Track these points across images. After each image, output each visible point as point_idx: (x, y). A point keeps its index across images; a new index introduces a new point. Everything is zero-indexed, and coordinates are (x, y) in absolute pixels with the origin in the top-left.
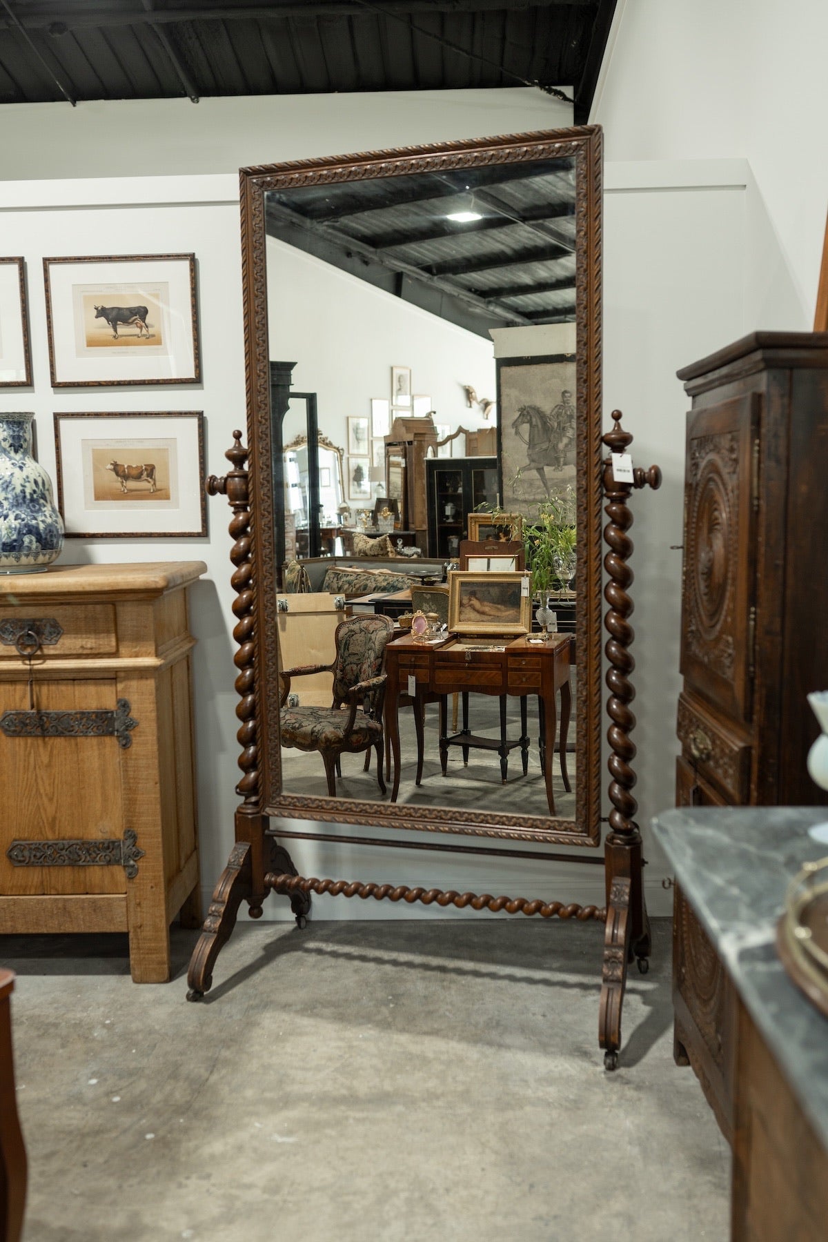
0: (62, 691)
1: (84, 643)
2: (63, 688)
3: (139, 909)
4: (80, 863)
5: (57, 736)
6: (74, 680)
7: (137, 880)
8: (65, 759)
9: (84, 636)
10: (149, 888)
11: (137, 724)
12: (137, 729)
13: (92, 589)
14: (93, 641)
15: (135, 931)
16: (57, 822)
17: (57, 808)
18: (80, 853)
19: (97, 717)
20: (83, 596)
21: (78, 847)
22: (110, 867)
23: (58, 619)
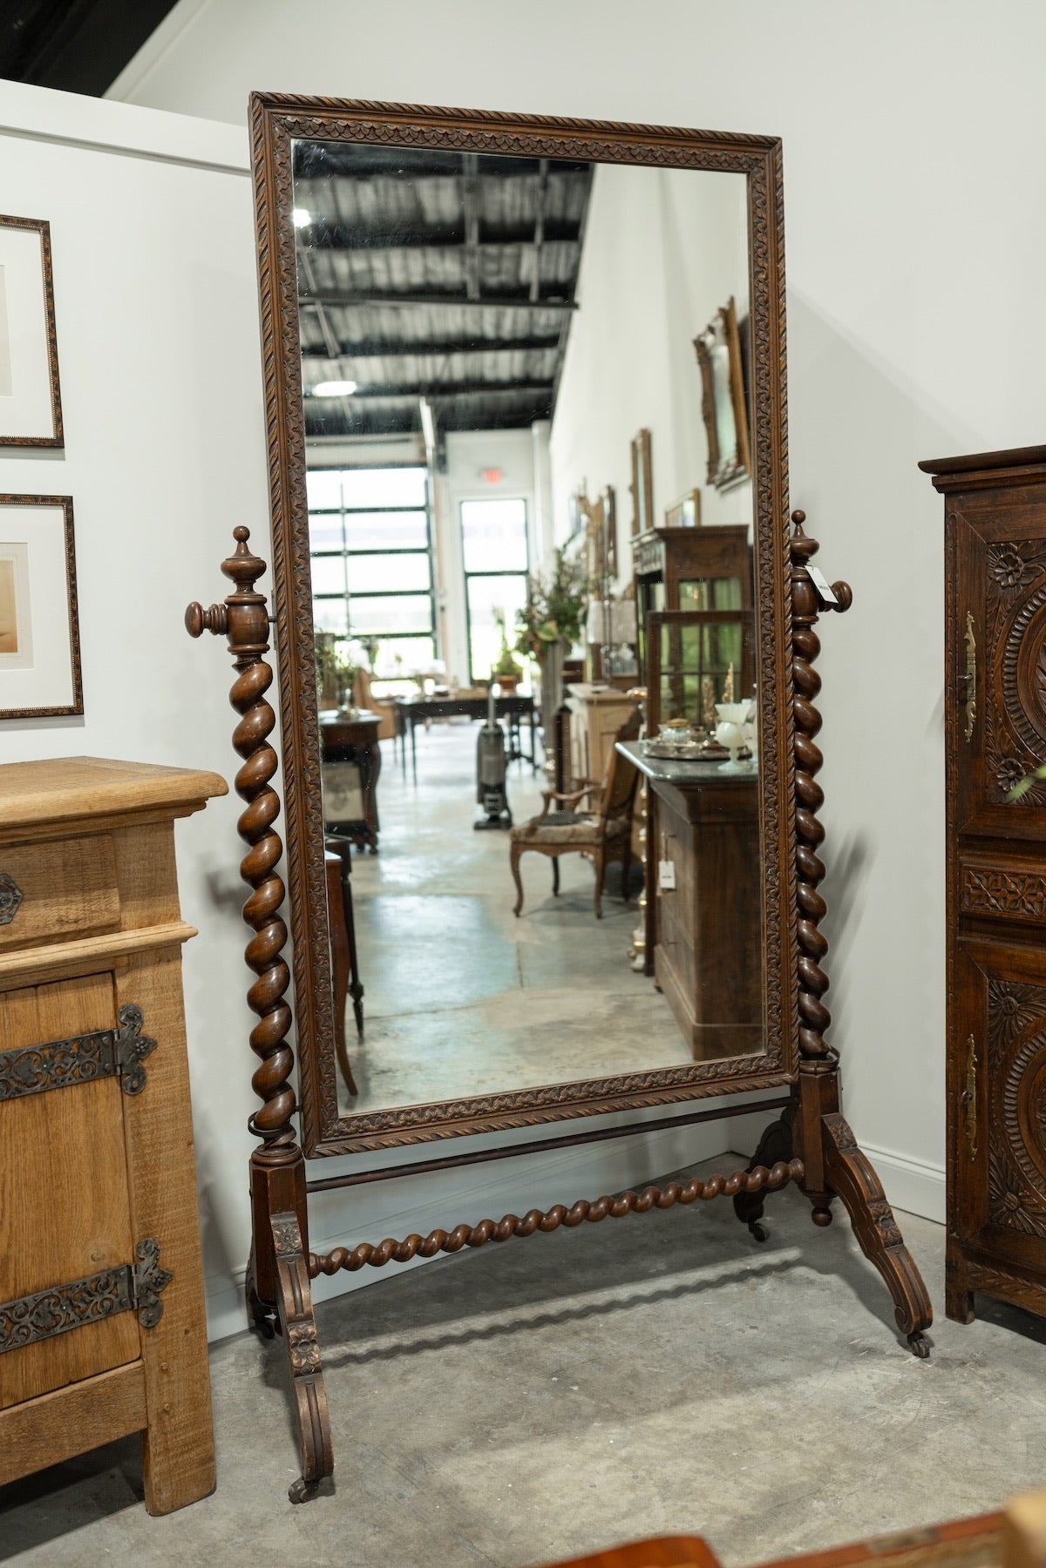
0: (15, 1011)
1: (63, 913)
2: (16, 1005)
3: (166, 1379)
4: (58, 1330)
5: (10, 1099)
6: (36, 986)
7: (161, 1328)
8: (25, 1140)
9: (62, 900)
10: (182, 1334)
11: (155, 1044)
12: (154, 1055)
13: (107, 807)
14: (81, 906)
15: (160, 1419)
16: (12, 1265)
17: (10, 1238)
18: (57, 1311)
19: (80, 1046)
20: (70, 825)
21: (53, 1300)
22: (111, 1320)
23: (12, 874)
